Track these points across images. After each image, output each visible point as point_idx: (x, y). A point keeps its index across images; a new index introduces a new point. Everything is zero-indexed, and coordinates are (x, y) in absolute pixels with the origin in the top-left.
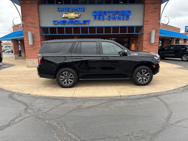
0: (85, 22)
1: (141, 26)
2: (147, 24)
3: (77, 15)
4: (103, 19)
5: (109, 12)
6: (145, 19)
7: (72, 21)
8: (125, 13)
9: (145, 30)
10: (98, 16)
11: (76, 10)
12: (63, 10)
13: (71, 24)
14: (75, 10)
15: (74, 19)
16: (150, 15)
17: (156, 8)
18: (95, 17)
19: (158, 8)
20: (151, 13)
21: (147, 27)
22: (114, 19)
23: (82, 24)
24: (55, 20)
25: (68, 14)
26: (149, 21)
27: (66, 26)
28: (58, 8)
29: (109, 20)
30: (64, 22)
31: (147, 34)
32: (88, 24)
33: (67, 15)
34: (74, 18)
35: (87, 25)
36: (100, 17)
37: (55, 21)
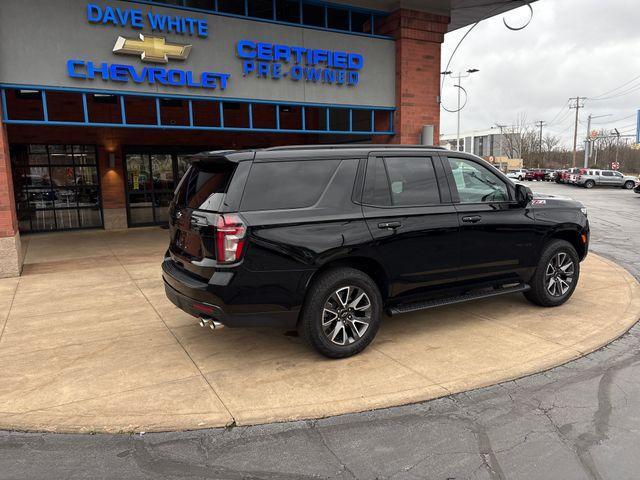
0: (211, 80)
1: (389, 111)
2: (409, 105)
3: (176, 50)
4: (276, 76)
5: (294, 53)
6: (404, 87)
7: (155, 72)
8: (344, 60)
9: (403, 122)
10: (259, 61)
11: (174, 27)
12: (113, 18)
13: (150, 84)
14: (170, 28)
15: (164, 64)
16: (413, 78)
17: (428, 57)
18: (250, 66)
19: (433, 58)
20: (419, 69)
21: (408, 113)
22: (313, 78)
23: (196, 87)
24: (78, 59)
25: (138, 39)
26: (413, 96)
27: (131, 89)
28: (95, 10)
29: (295, 80)
30: (121, 73)
31: (409, 135)
32: (222, 89)
33: (133, 45)
34: (166, 58)
35: (216, 95)
36: (264, 67)
37: (77, 65)
